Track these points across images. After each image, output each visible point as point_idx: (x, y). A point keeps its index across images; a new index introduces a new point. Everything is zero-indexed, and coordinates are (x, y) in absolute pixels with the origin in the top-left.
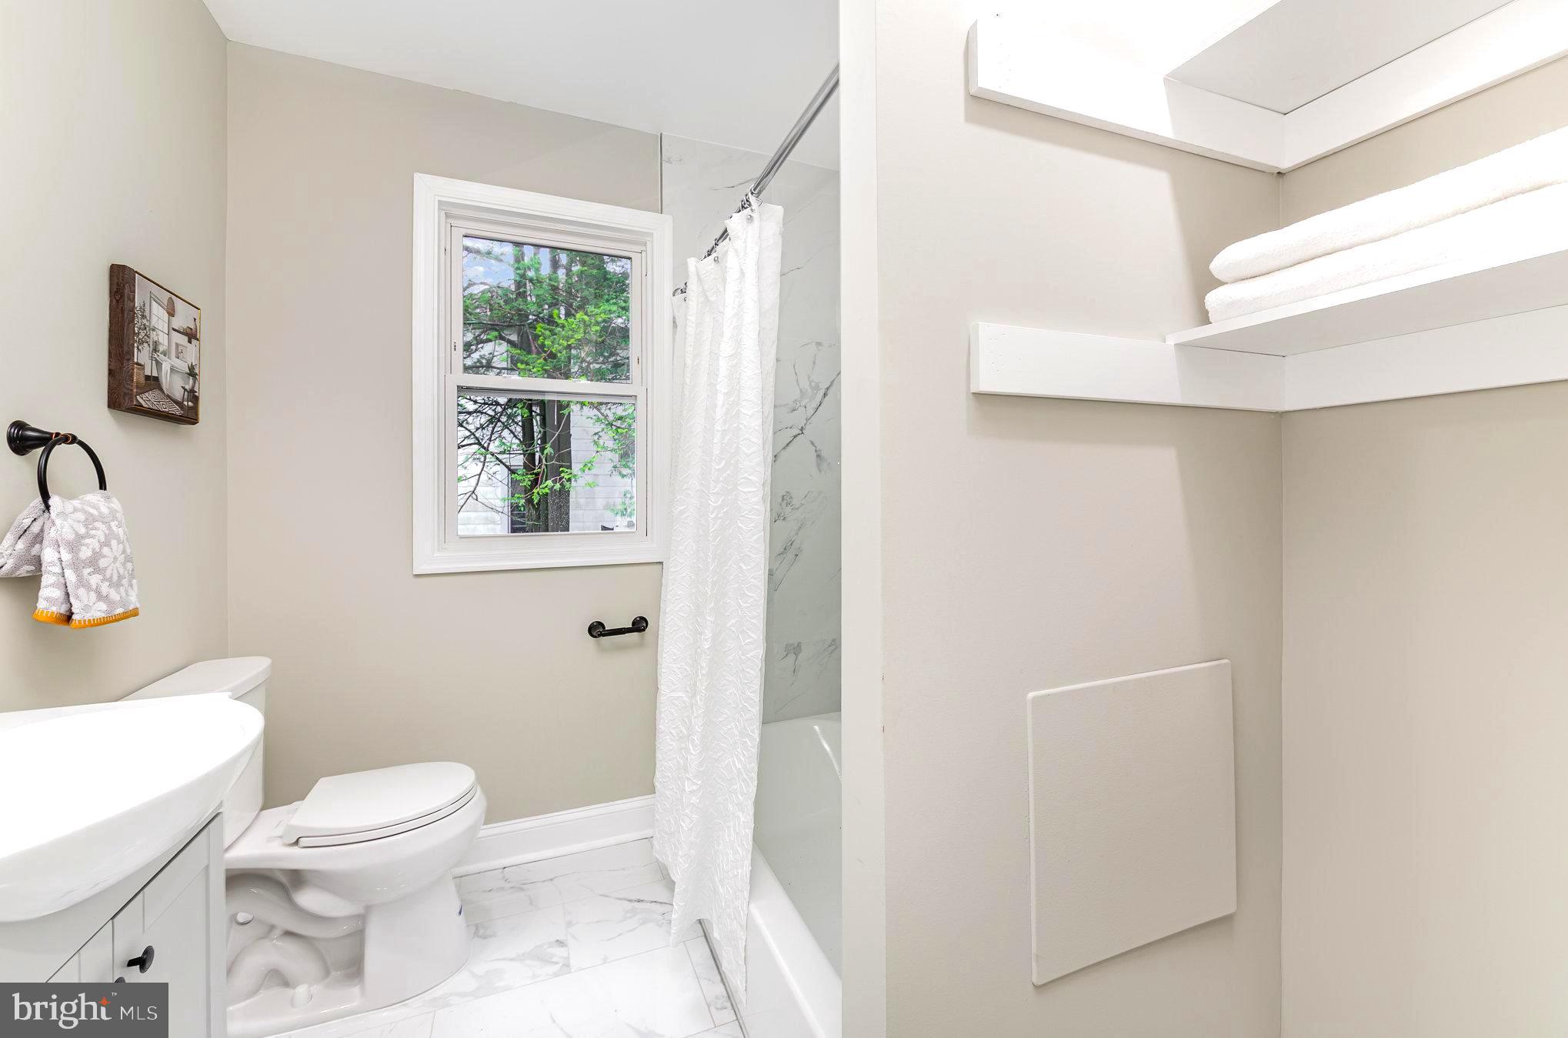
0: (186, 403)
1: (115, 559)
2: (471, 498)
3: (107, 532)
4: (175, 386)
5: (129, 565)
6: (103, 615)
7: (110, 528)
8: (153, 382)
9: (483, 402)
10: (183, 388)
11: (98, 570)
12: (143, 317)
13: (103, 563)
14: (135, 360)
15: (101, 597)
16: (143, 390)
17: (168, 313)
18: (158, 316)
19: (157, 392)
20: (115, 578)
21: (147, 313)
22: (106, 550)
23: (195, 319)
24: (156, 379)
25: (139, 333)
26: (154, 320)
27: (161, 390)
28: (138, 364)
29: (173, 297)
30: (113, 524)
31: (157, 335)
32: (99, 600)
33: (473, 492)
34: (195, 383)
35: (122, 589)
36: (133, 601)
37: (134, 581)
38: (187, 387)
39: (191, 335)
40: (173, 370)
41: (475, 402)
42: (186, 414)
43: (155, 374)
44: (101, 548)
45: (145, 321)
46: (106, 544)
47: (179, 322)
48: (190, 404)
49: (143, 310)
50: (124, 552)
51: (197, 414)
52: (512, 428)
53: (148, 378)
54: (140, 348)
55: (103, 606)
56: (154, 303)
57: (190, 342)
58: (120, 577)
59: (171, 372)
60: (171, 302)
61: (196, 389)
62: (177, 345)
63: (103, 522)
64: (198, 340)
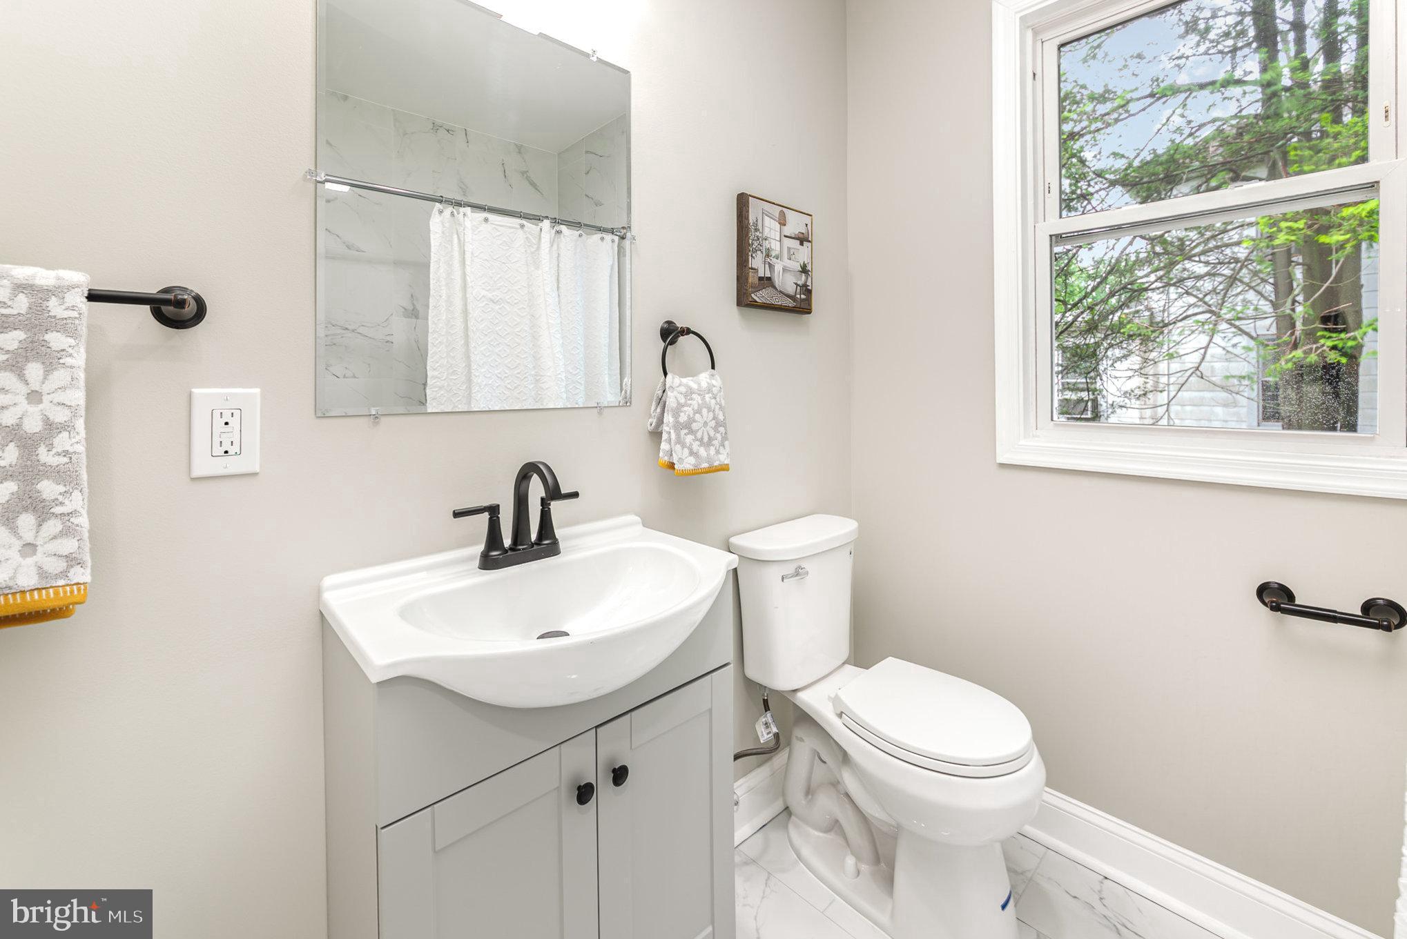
0: (798, 296)
1: (706, 424)
2: (1194, 375)
3: (700, 402)
4: (787, 282)
5: (722, 429)
6: (692, 467)
7: (703, 399)
8: (767, 282)
9: (1217, 261)
10: (796, 284)
11: (692, 432)
12: (756, 230)
13: (695, 426)
14: (750, 266)
15: (692, 453)
16: (757, 289)
17: (779, 223)
18: (770, 228)
19: (770, 290)
20: (706, 439)
21: (760, 227)
22: (697, 416)
23: (807, 225)
24: (769, 279)
25: (752, 244)
26: (766, 231)
27: (774, 287)
28: (752, 269)
29: (784, 209)
30: (707, 396)
31: (770, 243)
32: (691, 455)
33: (1197, 368)
34: (807, 278)
35: (712, 448)
36: (723, 458)
37: (727, 443)
38: (799, 283)
39: (803, 239)
40: (785, 270)
41: (1207, 263)
42: (801, 305)
43: (768, 275)
44: (694, 414)
45: (758, 234)
46: (699, 411)
47: (790, 229)
48: (803, 296)
49: (756, 224)
50: (714, 418)
51: (810, 304)
52: (1260, 288)
53: (761, 279)
54: (754, 255)
55: (692, 460)
56: (766, 217)
57: (802, 244)
58: (710, 439)
59: (783, 271)
60: (782, 214)
61: (809, 283)
62: (789, 249)
63: (699, 394)
64: (809, 241)
